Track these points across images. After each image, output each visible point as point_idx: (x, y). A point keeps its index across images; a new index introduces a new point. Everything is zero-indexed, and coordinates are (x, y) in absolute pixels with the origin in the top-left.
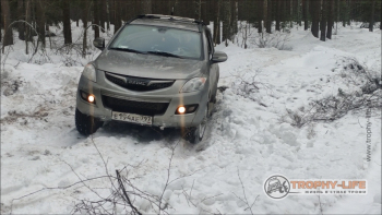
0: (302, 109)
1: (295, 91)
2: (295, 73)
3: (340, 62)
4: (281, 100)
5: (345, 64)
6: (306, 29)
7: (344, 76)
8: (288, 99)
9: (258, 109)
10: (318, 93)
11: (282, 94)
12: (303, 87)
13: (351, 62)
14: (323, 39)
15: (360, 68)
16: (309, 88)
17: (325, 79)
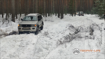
0: (61, 39)
1: (58, 34)
2: (56, 28)
3: (68, 25)
4: (55, 36)
5: (69, 26)
6: (56, 16)
7: (69, 29)
8: (57, 36)
9: (50, 40)
10: (64, 34)
11: (55, 35)
12: (60, 33)
13: (70, 25)
14: (61, 19)
15: (73, 27)
16: (62, 33)
17: (65, 30)
